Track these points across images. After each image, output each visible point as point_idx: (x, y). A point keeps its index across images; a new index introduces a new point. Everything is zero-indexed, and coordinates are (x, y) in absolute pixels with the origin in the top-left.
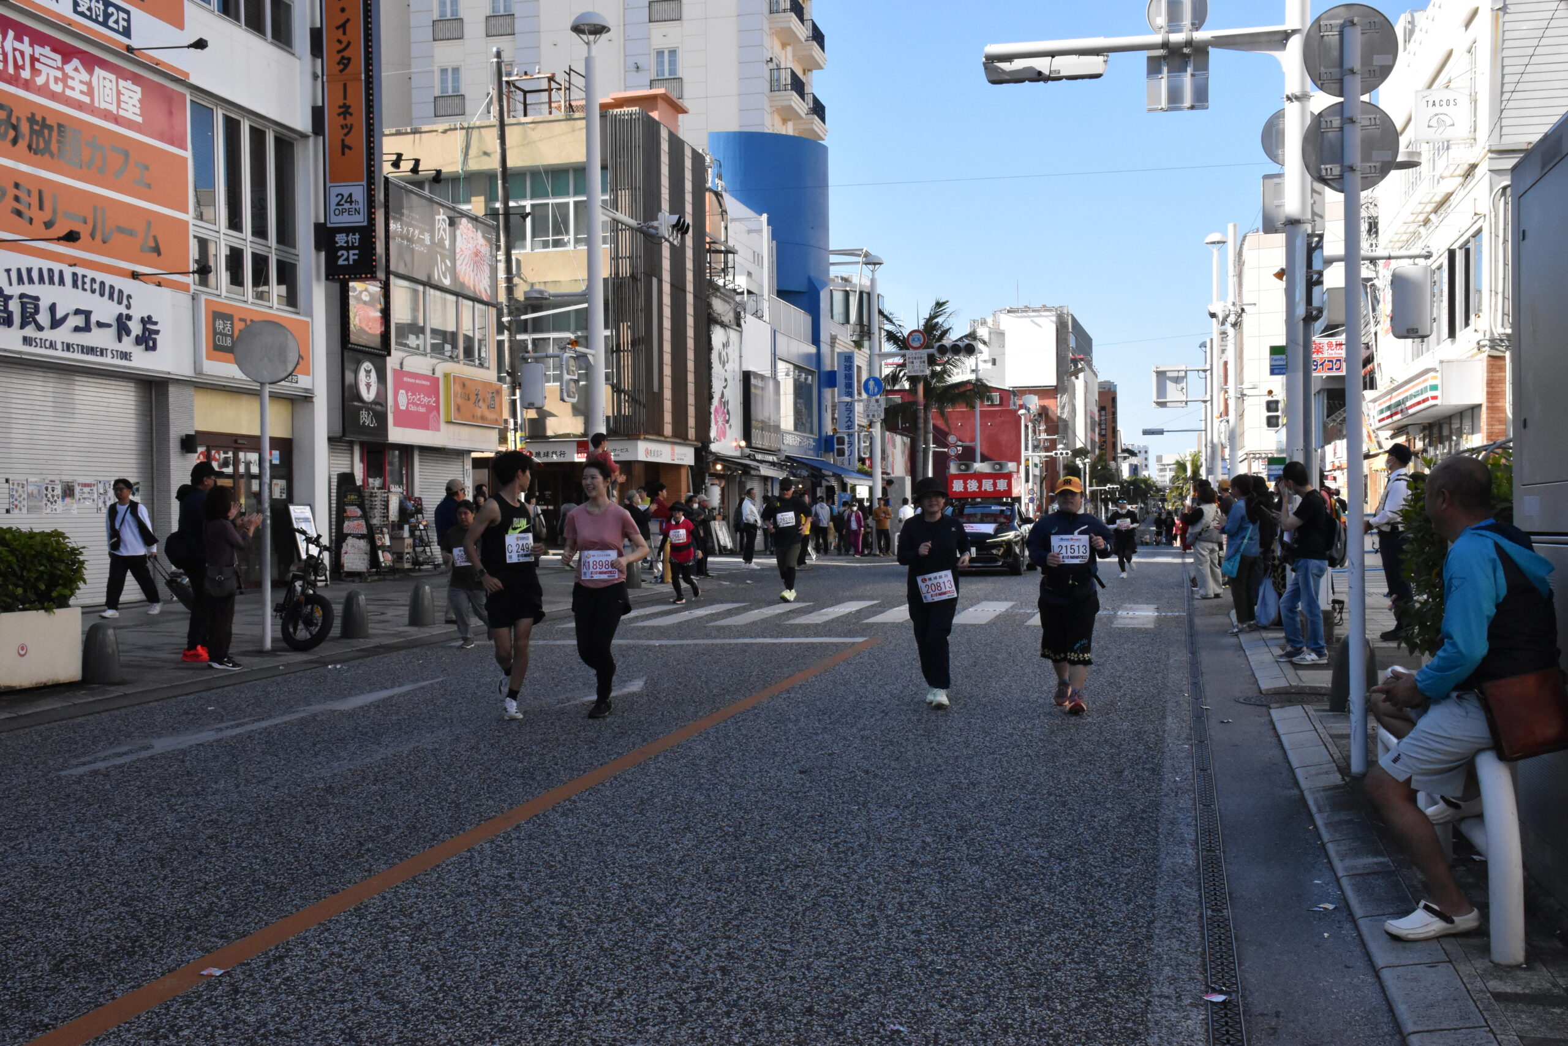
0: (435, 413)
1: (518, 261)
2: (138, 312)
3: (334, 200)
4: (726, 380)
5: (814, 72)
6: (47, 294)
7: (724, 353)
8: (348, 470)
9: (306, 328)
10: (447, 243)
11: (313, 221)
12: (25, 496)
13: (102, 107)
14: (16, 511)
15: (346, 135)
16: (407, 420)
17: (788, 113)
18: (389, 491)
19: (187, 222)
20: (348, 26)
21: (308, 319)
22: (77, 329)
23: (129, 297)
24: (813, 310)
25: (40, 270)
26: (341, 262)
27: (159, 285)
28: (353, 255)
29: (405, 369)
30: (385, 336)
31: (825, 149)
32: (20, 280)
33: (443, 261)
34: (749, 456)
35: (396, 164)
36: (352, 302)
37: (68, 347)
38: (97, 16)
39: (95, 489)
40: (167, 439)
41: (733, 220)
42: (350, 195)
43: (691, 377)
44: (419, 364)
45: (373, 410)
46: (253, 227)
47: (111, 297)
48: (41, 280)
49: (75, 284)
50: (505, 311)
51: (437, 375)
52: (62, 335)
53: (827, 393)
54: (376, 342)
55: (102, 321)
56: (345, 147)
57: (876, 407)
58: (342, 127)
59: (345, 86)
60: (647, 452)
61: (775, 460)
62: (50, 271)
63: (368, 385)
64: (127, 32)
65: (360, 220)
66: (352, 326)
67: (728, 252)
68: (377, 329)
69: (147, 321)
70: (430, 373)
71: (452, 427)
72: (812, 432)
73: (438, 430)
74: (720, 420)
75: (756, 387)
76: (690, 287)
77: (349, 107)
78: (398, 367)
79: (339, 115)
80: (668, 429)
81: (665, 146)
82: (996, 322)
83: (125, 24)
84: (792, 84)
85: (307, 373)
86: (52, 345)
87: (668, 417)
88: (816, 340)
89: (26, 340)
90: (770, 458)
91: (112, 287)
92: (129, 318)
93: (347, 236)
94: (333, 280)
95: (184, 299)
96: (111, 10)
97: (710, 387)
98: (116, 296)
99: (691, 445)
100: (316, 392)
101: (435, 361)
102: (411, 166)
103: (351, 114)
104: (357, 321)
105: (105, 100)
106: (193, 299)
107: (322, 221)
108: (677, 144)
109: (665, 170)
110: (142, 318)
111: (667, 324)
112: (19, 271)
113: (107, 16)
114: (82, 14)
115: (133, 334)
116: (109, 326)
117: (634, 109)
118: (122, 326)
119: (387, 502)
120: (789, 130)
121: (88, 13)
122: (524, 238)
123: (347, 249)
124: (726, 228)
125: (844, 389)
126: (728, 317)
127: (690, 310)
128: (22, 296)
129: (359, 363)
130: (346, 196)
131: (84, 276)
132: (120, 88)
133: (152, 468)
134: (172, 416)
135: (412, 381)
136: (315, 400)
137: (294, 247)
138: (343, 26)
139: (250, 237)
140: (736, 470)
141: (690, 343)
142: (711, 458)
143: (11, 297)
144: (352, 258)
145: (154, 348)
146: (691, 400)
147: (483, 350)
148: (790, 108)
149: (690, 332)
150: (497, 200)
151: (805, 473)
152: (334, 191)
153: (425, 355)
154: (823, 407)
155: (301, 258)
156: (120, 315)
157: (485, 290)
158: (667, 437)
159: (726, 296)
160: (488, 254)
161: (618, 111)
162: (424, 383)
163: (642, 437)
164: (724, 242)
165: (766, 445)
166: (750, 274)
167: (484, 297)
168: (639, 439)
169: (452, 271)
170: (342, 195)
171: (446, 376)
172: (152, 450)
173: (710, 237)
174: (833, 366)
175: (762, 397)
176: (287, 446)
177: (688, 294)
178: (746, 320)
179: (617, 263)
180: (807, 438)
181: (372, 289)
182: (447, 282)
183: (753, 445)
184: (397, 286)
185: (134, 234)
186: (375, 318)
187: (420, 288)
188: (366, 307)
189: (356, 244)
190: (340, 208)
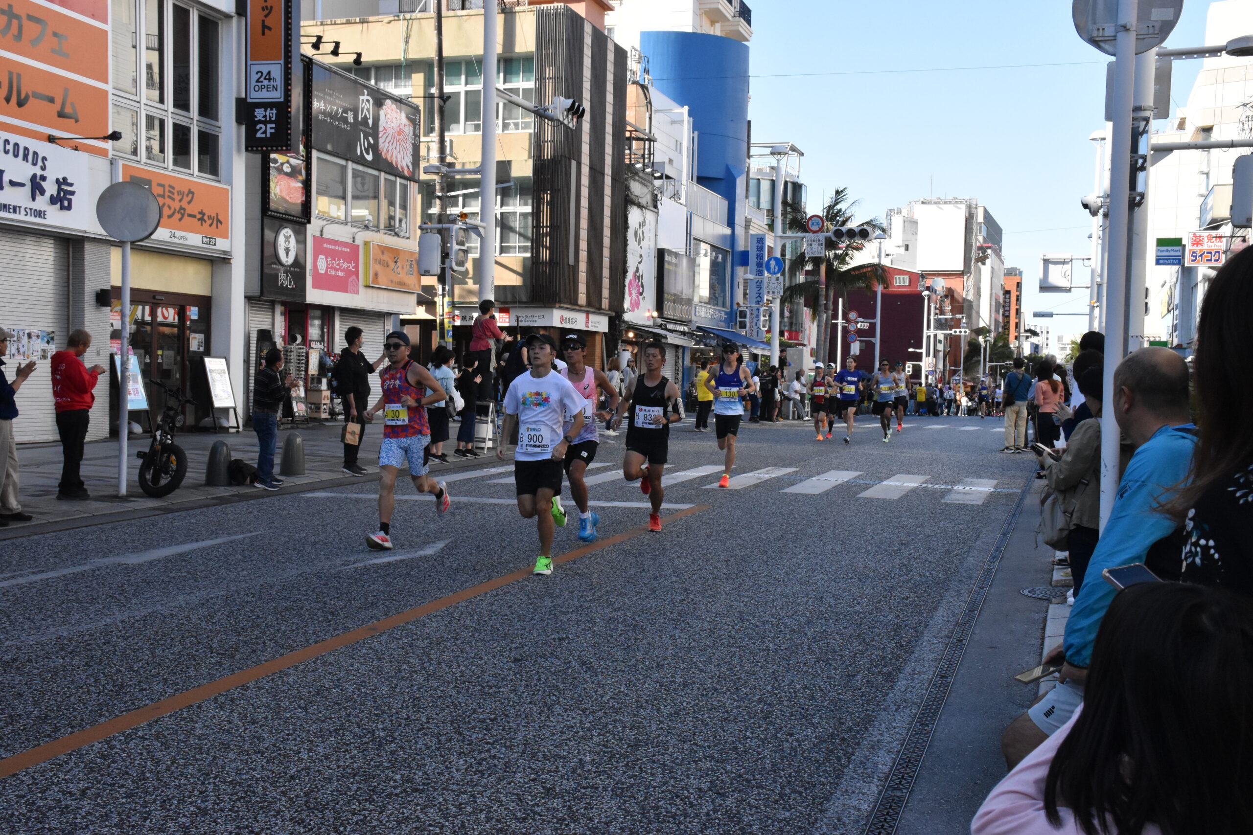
0: (354, 277)
1: (451, 142)
2: (53, 173)
3: (254, 77)
4: (641, 256)
7: (640, 232)
8: (267, 327)
9: (224, 197)
10: (370, 122)
11: (234, 95)
15: (266, 16)
16: (325, 282)
18: (310, 347)
19: (106, 92)
21: (229, 188)
23: (44, 159)
24: (730, 196)
26: (259, 135)
27: (76, 149)
28: (270, 129)
29: (325, 236)
30: (307, 206)
33: (366, 137)
34: (660, 326)
35: (316, 46)
36: (273, 172)
40: (82, 293)
41: (657, 111)
42: (269, 73)
43: (606, 252)
44: (340, 233)
45: (291, 272)
46: (175, 100)
47: (25, 157)
50: (438, 187)
51: (357, 243)
53: (740, 271)
54: (297, 210)
55: (15, 180)
56: (265, 27)
57: (776, 285)
58: (263, 9)
60: (562, 319)
61: (686, 329)
63: (287, 251)
65: (277, 96)
66: (272, 195)
67: (650, 140)
68: (297, 198)
69: (62, 183)
70: (350, 241)
71: (370, 291)
72: (724, 306)
73: (357, 292)
74: (634, 292)
75: (669, 263)
76: (608, 170)
78: (318, 234)
80: (582, 299)
81: (588, 40)
82: (911, 211)
85: (225, 236)
87: (582, 288)
88: (731, 223)
90: (681, 328)
91: (26, 149)
92: (43, 178)
93: (265, 111)
94: (252, 151)
95: (102, 164)
97: (625, 262)
98: (30, 157)
99: (604, 314)
100: (234, 254)
101: (355, 230)
102: (332, 49)
104: (278, 190)
106: (112, 164)
107: (243, 96)
108: (601, 39)
109: (587, 62)
110: (57, 181)
111: (584, 202)
115: (48, 195)
116: (22, 185)
117: (559, 5)
118: (36, 186)
119: (307, 357)
120: (716, 30)
122: (457, 121)
123: (265, 123)
124: (650, 118)
125: (755, 268)
126: (646, 199)
127: (608, 191)
129: (281, 227)
130: (265, 73)
133: (68, 320)
134: (87, 272)
135: (332, 247)
136: (232, 261)
137: (215, 118)
139: (171, 109)
140: (648, 338)
141: (607, 221)
142: (623, 327)
145: (69, 208)
146: (606, 272)
147: (404, 221)
149: (607, 212)
150: (433, 86)
151: (714, 343)
152: (255, 69)
153: (345, 223)
154: (736, 284)
155: (223, 130)
156: (35, 176)
157: (408, 166)
158: (581, 306)
159: (645, 180)
160: (412, 133)
161: (545, 6)
162: (343, 249)
163: (557, 305)
164: (647, 131)
165: (678, 316)
166: (670, 161)
167: (406, 173)
168: (555, 307)
169: (374, 148)
170: (262, 73)
171: (366, 244)
172: (68, 303)
173: (631, 125)
174: (746, 246)
175: (675, 272)
176: (205, 303)
177: (606, 177)
178: (663, 202)
179: (540, 146)
180: (720, 311)
181: (294, 162)
182: (369, 157)
183: (665, 316)
184: (318, 158)
185: (52, 100)
186: (296, 188)
187: (343, 162)
188: (286, 178)
189: (273, 119)
190: (259, 84)
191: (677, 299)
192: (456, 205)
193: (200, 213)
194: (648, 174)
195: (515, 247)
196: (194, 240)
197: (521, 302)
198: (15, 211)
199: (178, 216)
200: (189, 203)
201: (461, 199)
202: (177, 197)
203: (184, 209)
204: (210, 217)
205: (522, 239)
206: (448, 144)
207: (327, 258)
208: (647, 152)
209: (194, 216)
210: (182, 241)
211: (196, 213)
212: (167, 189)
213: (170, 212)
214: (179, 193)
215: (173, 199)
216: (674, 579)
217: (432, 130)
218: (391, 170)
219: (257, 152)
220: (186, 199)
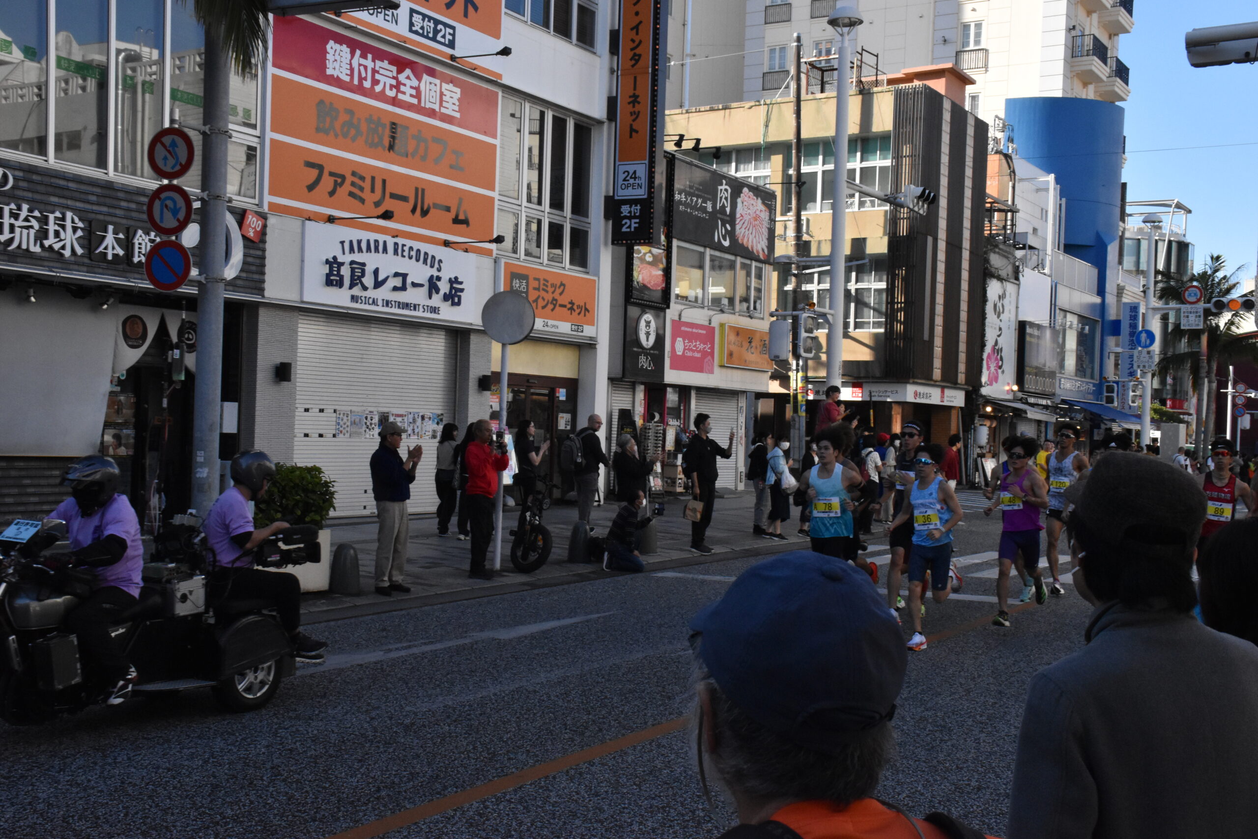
0: (709, 357)
1: (808, 221)
2: (446, 274)
3: (622, 176)
4: (1000, 329)
5: (1121, 35)
6: (371, 261)
7: (999, 305)
8: (628, 406)
9: (592, 286)
10: (728, 210)
11: (603, 194)
12: (349, 424)
13: (427, 106)
14: (341, 435)
15: (634, 120)
16: (681, 363)
17: (1088, 78)
18: (667, 424)
19: (492, 199)
20: (640, 27)
21: (596, 278)
22: (395, 289)
23: (440, 261)
24: (1100, 264)
25: (368, 241)
26: (624, 229)
27: (466, 251)
28: (634, 224)
29: (683, 319)
30: (666, 291)
31: (1122, 110)
32: (352, 250)
33: (723, 225)
34: (1021, 400)
35: (678, 144)
36: (636, 262)
37: (387, 303)
38: (428, 33)
39: (406, 419)
40: (467, 379)
41: (1021, 180)
42: (635, 172)
43: (963, 327)
44: (696, 316)
45: (651, 355)
46: (551, 201)
47: (425, 262)
48: (369, 249)
49: (396, 252)
50: (794, 265)
51: (712, 325)
52: (383, 293)
53: (1111, 341)
54: (657, 296)
55: (416, 281)
56: (632, 131)
57: (1147, 358)
58: (631, 114)
59: (635, 78)
60: (916, 394)
61: (1049, 403)
62: (376, 241)
63: (648, 334)
64: (452, 45)
65: (641, 193)
66: (636, 283)
67: (1012, 211)
68: (658, 284)
69: (454, 281)
70: (706, 323)
71: (724, 370)
72: (1092, 377)
73: (712, 372)
74: (993, 366)
75: (1031, 335)
76: (966, 244)
77: (638, 96)
78: (677, 318)
79: (629, 103)
80: (937, 374)
81: (947, 116)
83: (451, 38)
84: (1094, 49)
85: (592, 323)
86: (375, 302)
87: (937, 363)
88: (1101, 291)
89: (354, 298)
90: (1044, 402)
91: (426, 254)
92: (439, 279)
93: (631, 207)
94: (617, 244)
95: (488, 262)
96: (440, 27)
97: (983, 335)
98: (429, 261)
99: (960, 389)
100: (599, 340)
101: (711, 313)
102: (693, 145)
103: (639, 103)
104: (640, 279)
105: (430, 100)
106: (495, 262)
107: (611, 194)
108: (959, 115)
109: (946, 138)
110: (450, 280)
111: (941, 278)
112: (351, 242)
113: (436, 32)
114: (416, 33)
115: (442, 293)
116: (421, 285)
117: (917, 83)
118: (433, 286)
119: (664, 434)
120: (1090, 93)
121: (421, 31)
122: (814, 200)
123: (630, 218)
124: (1014, 188)
125: (1127, 338)
126: (1006, 271)
127: (965, 265)
128: (352, 263)
129: (644, 312)
130: (631, 172)
131: (404, 245)
132: (443, 90)
133: (455, 402)
134: (471, 360)
135: (690, 330)
136: (597, 346)
137: (587, 216)
138: (636, 28)
139: (548, 209)
140: (1007, 413)
141: (964, 295)
142: (981, 401)
143: (343, 264)
144: (633, 225)
145: (459, 304)
146: (962, 347)
147: (758, 302)
148: (1091, 72)
149: (965, 286)
150: (791, 167)
151: (1080, 417)
152: (622, 169)
153: (703, 308)
154: (1106, 354)
155: (592, 226)
156: (432, 276)
157: (763, 250)
158: (936, 381)
159: (1006, 252)
160: (767, 218)
161: (903, 85)
162: (700, 331)
163: (911, 381)
164: (1010, 203)
165: (1040, 389)
166: (1035, 230)
167: (761, 257)
168: (908, 383)
169: (732, 234)
170: (628, 172)
171: (722, 325)
172: (455, 388)
173: (992, 197)
174: (1117, 315)
175: (1038, 344)
176: (572, 385)
177: (964, 251)
178: (1025, 273)
179: (896, 224)
180: (1087, 383)
181: (655, 251)
182: (726, 243)
183: (1026, 389)
184: (678, 247)
185: (448, 209)
186: (657, 276)
187: (701, 249)
188: (649, 267)
189: (638, 214)
190: (626, 183)
191: (1040, 372)
192: (812, 282)
193: (570, 303)
194: (1010, 245)
195: (869, 323)
196: (564, 328)
197: (873, 377)
198: (415, 309)
199: (550, 306)
200: (561, 294)
201: (816, 276)
202: (550, 290)
203: (556, 300)
204: (578, 307)
205: (876, 314)
206: (804, 223)
207: (684, 341)
208: (1009, 223)
209: (564, 306)
210: (553, 330)
211: (566, 303)
212: (542, 282)
213: (544, 303)
214: (553, 285)
215: (547, 292)
216: (991, 680)
217: (789, 210)
218: (748, 254)
219: (622, 245)
220: (558, 291)
